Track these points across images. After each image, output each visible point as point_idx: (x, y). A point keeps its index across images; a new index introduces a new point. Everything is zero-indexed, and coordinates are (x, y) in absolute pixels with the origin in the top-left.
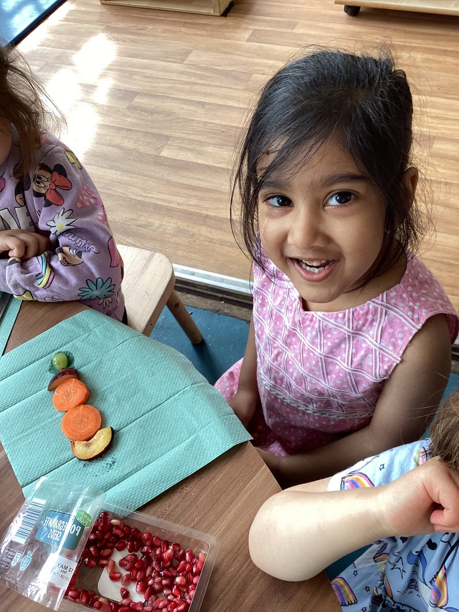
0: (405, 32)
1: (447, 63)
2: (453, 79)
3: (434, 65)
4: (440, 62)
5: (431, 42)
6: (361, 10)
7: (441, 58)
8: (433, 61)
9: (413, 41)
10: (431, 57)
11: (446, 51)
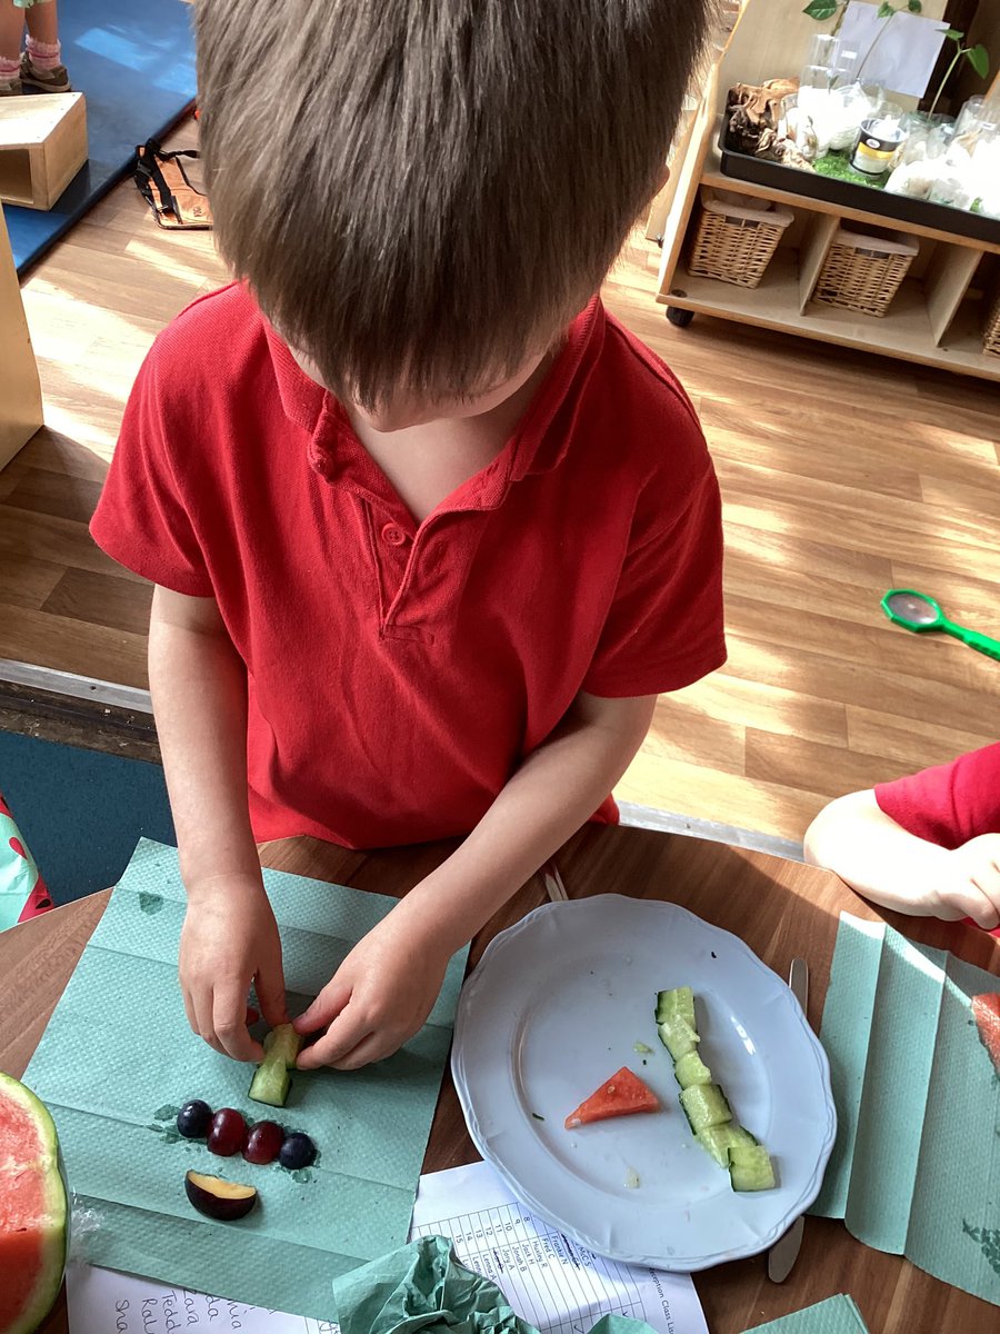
0: (777, 367)
1: (865, 433)
2: (882, 460)
3: (845, 433)
4: (852, 428)
5: (826, 391)
6: (695, 318)
7: (854, 422)
8: (841, 426)
9: (796, 385)
10: (834, 416)
11: (854, 409)
